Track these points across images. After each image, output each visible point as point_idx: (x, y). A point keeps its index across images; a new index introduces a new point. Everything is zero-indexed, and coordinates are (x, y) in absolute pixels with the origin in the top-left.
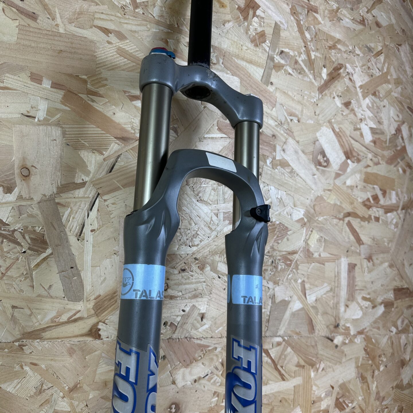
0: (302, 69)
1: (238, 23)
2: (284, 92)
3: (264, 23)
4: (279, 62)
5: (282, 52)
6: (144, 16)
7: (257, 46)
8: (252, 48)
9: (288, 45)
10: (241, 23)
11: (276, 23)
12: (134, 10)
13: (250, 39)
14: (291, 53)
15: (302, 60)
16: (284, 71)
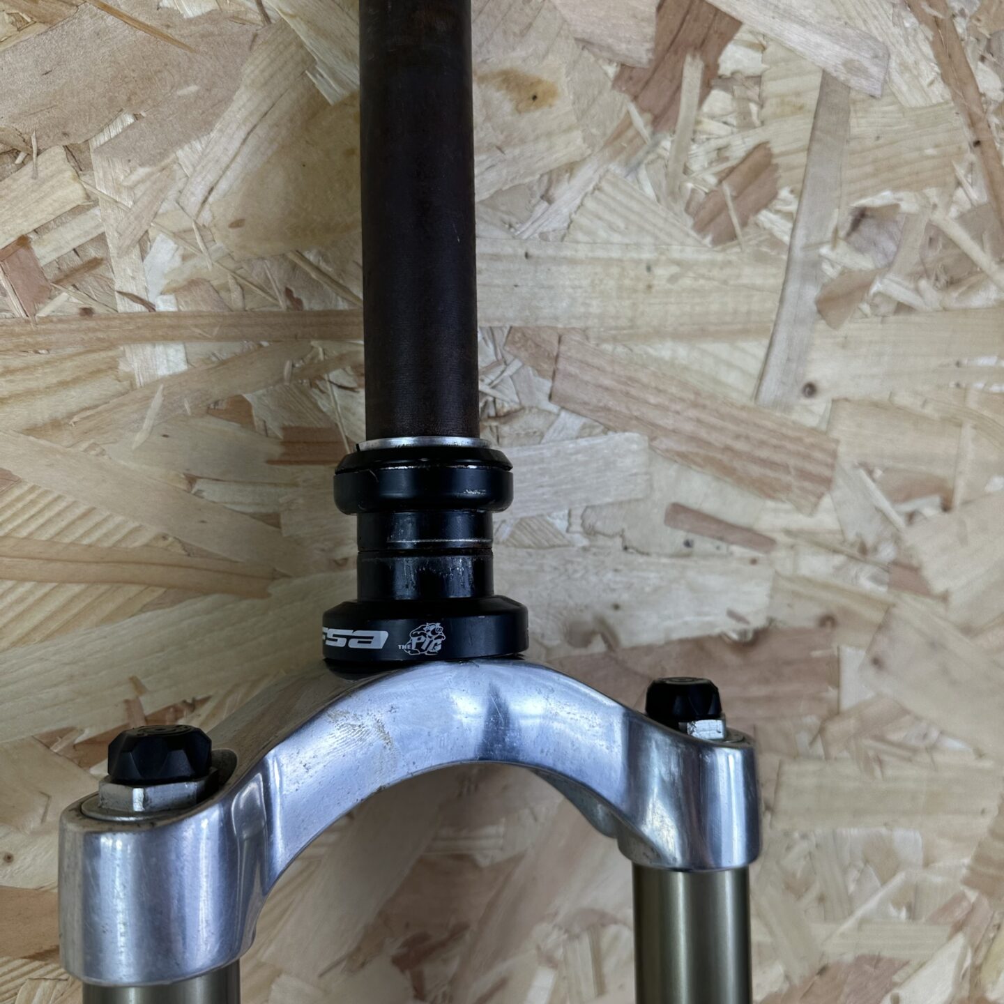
0: (965, 257)
1: (623, 156)
2: (876, 405)
3: (762, 106)
4: (845, 272)
5: (861, 216)
6: (91, 324)
7: (733, 237)
8: (705, 257)
9: (891, 168)
10: (641, 154)
11: (827, 80)
12: (30, 311)
13: (694, 215)
14: (908, 203)
15: (962, 219)
16: (874, 306)
